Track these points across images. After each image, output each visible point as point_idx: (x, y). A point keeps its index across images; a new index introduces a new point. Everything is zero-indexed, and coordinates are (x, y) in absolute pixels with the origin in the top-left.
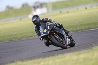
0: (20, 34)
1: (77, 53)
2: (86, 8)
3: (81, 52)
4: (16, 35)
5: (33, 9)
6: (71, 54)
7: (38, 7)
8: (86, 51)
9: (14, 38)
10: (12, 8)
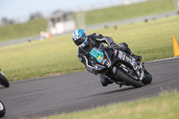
0: (27, 69)
1: (130, 103)
2: (146, 21)
3: (139, 101)
4: (19, 71)
5: (50, 23)
6: (120, 104)
7: (59, 20)
8: (147, 99)
9: (15, 76)
10: (11, 22)
